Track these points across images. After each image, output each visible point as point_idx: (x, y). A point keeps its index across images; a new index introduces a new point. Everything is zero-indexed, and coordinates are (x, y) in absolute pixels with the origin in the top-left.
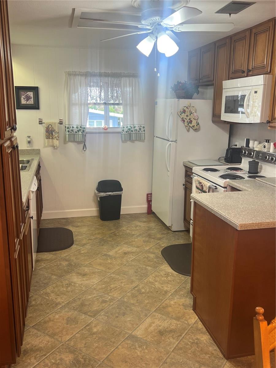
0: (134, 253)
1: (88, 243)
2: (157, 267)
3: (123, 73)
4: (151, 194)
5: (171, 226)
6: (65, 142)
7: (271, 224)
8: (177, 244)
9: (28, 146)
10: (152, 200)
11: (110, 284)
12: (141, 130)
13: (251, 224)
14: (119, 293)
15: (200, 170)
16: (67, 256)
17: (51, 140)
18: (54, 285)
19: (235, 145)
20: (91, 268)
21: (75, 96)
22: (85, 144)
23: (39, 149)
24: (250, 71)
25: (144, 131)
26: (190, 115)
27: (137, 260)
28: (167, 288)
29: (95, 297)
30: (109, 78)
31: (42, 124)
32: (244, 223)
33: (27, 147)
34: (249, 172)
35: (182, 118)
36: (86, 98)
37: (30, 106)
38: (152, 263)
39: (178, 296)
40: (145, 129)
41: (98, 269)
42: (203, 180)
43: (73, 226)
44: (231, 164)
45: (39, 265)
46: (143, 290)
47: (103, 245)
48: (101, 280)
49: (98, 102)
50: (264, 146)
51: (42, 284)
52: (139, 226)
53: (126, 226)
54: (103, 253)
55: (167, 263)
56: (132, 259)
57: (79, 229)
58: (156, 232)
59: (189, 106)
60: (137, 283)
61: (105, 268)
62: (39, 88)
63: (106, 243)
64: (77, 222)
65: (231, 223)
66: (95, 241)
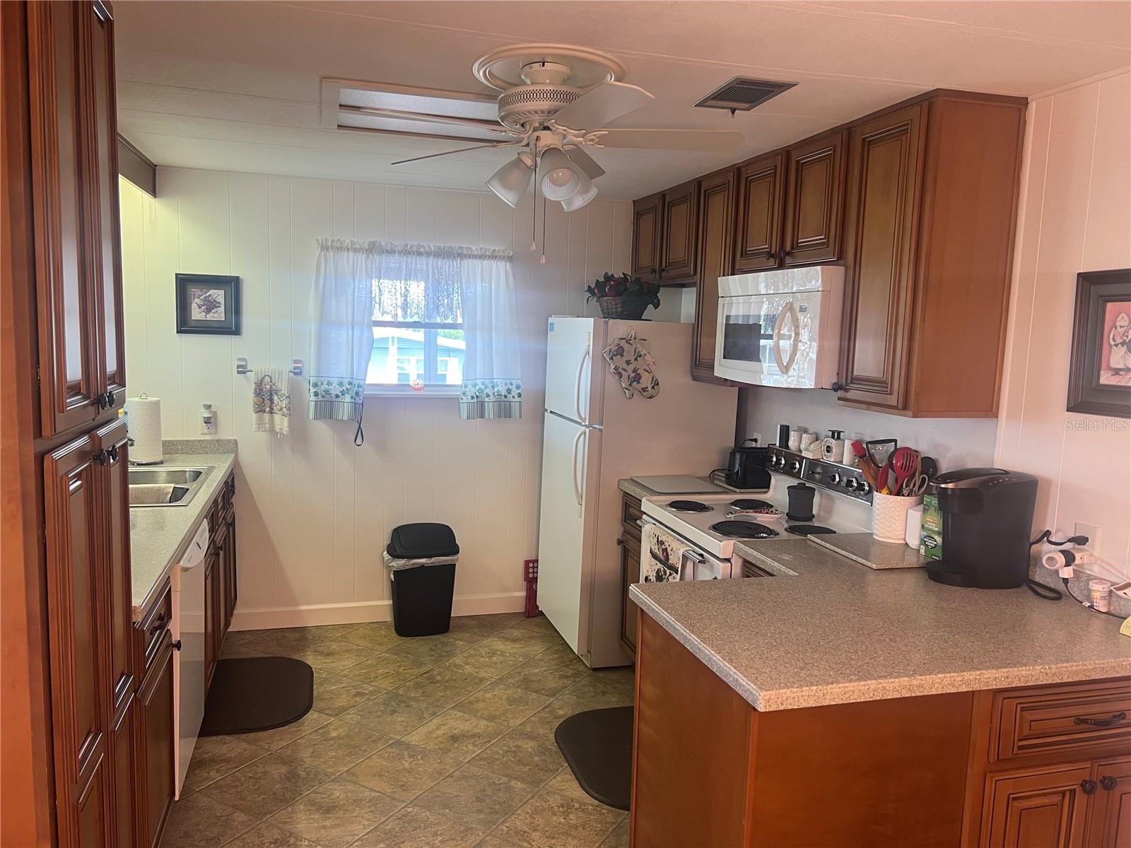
0: (479, 737)
1: (351, 707)
2: (541, 781)
3: (467, 248)
4: (537, 561)
5: (587, 655)
7: (853, 691)
8: (599, 707)
9: (203, 432)
10: (537, 578)
11: (403, 840)
12: (512, 392)
15: (661, 506)
16: (287, 747)
17: (266, 417)
19: (751, 440)
20: (350, 787)
21: (338, 304)
22: (360, 427)
23: (236, 440)
24: (788, 255)
25: (519, 395)
26: (636, 359)
27: (484, 759)
31: (244, 372)
33: (202, 434)
34: (790, 516)
35: (616, 368)
36: (368, 309)
37: (215, 325)
38: (526, 769)
40: (522, 390)
41: (371, 790)
42: (668, 533)
43: (318, 651)
44: (742, 490)
45: (201, 779)
47: (393, 712)
48: (376, 828)
49: (400, 319)
50: (828, 447)
52: (499, 653)
53: (465, 654)
54: (390, 739)
55: (569, 769)
56: (473, 756)
57: (334, 660)
58: (545, 671)
59: (633, 338)
60: (481, 834)
61: (392, 787)
62: (242, 280)
63: (404, 704)
64: (331, 641)
65: (738, 688)
66: (372, 698)
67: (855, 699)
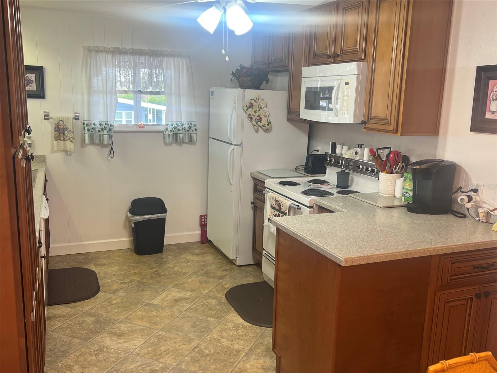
0: (188, 299)
1: (120, 289)
2: (222, 317)
3: (166, 50)
4: (207, 215)
5: (236, 259)
6: (83, 145)
7: (382, 256)
8: (245, 283)
10: (207, 224)
11: (160, 346)
12: (192, 128)
13: (358, 257)
14: (173, 358)
15: (274, 184)
16: (92, 309)
17: (62, 142)
18: (78, 353)
19: (316, 151)
20: (129, 325)
21: (98, 81)
22: (112, 148)
23: (45, 156)
24: (338, 56)
25: (196, 130)
26: (259, 110)
27: (193, 309)
28: (238, 346)
29: (139, 366)
30: (147, 57)
31: (48, 119)
32: (349, 256)
34: (338, 186)
35: (249, 115)
36: (114, 84)
37: (30, 93)
38: (214, 312)
39: (254, 357)
40: (197, 127)
41: (139, 326)
42: (280, 196)
43: (96, 264)
44: (312, 175)
45: (51, 325)
46: (207, 352)
47: (142, 291)
48: (146, 342)
50: (356, 152)
51: (59, 352)
52: (191, 261)
53: (174, 262)
54: (144, 303)
55: (235, 311)
56: (187, 308)
57: (106, 268)
58: (215, 268)
59: (257, 99)
60: (197, 341)
61: (150, 324)
62: (45, 68)
63: (147, 287)
64: (102, 259)
65: (332, 257)
66: (130, 284)
67: (383, 260)
